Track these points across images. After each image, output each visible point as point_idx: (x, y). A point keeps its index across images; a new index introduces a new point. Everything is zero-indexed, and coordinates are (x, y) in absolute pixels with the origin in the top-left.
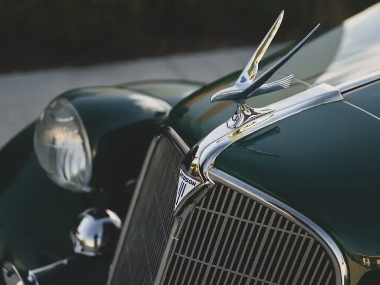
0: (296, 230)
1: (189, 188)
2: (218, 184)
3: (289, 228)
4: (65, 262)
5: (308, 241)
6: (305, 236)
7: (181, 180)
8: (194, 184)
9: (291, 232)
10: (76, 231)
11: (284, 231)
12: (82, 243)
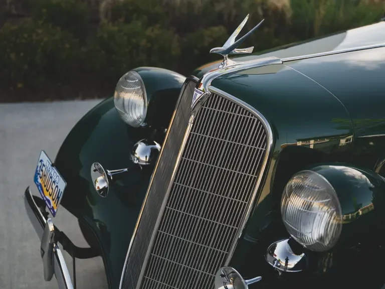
0: (252, 116)
1: (199, 95)
2: (213, 94)
3: (249, 115)
4: (126, 170)
5: (254, 120)
6: (253, 118)
7: (195, 92)
8: (201, 93)
9: (250, 117)
10: (134, 153)
11: (246, 116)
12: (138, 159)
